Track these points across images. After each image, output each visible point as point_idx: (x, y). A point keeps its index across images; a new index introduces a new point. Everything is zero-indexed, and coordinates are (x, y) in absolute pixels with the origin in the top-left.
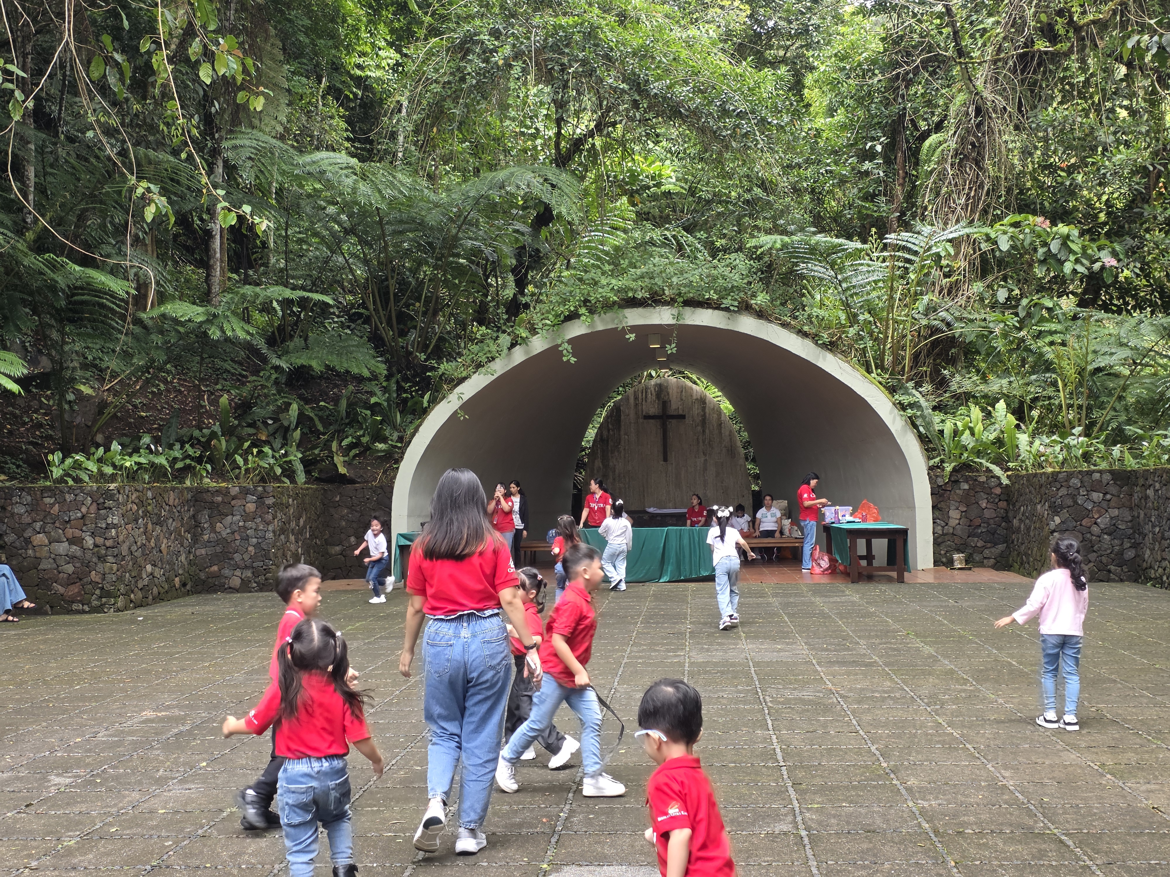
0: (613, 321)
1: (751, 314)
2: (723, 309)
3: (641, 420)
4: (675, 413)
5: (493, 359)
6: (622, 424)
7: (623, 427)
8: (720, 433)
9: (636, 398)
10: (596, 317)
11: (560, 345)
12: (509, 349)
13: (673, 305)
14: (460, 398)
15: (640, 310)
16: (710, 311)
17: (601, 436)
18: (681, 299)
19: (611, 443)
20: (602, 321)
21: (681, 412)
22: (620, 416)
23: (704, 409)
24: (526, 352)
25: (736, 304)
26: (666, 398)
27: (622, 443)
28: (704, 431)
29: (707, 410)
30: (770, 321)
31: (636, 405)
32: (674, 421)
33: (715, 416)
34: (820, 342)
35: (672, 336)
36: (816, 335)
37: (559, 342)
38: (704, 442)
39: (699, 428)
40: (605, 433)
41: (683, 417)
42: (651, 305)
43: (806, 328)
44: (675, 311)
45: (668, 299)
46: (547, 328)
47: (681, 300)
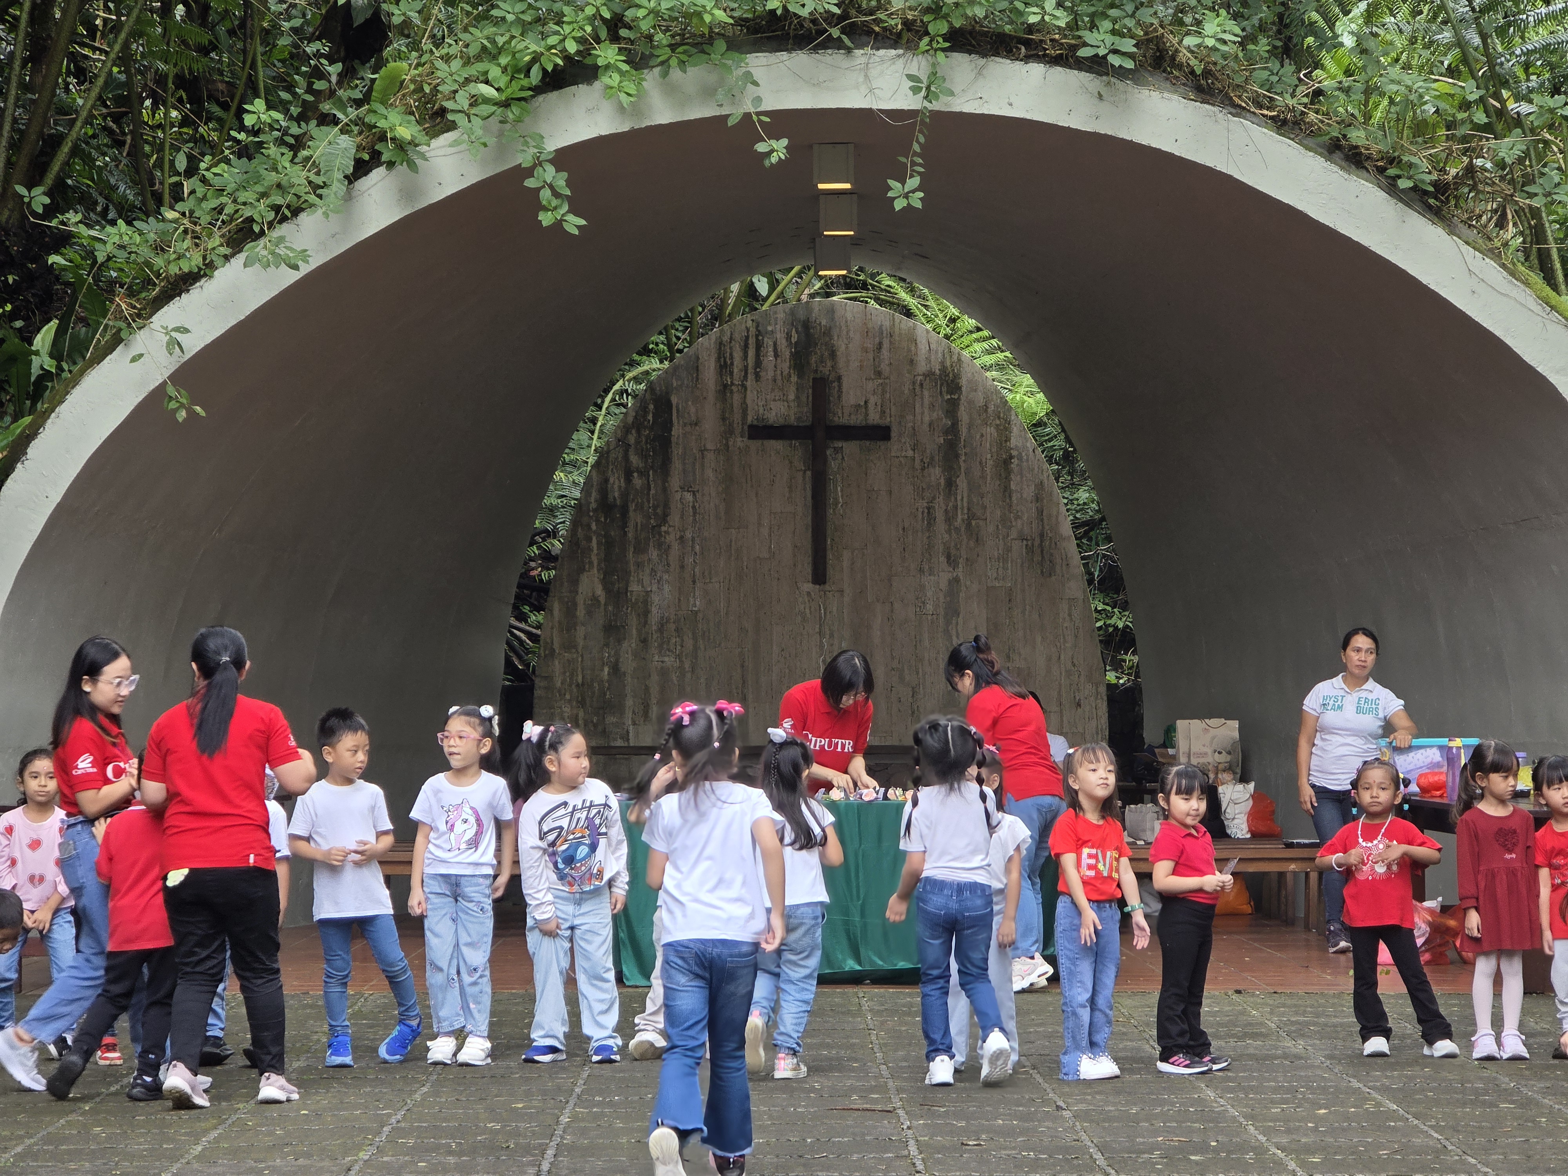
0: (708, 93)
1: (1173, 83)
2: (1081, 65)
3: (739, 442)
4: (856, 420)
5: (296, 212)
6: (676, 452)
7: (677, 465)
8: (1006, 490)
9: (724, 367)
10: (651, 78)
11: (529, 172)
12: (351, 179)
13: (911, 47)
14: (174, 344)
15: (800, 59)
16: (1036, 69)
17: (604, 492)
18: (942, 27)
19: (635, 518)
20: (671, 91)
21: (874, 418)
22: (668, 426)
23: (952, 408)
24: (407, 193)
25: (1128, 45)
26: (826, 370)
27: (674, 519)
28: (950, 484)
29: (963, 414)
30: (1239, 111)
31: (724, 390)
32: (850, 447)
33: (990, 431)
34: (1404, 184)
35: (906, 150)
36: (1392, 161)
37: (525, 159)
38: (949, 519)
39: (936, 474)
40: (616, 482)
41: (881, 433)
42: (838, 44)
43: (1357, 136)
44: (919, 65)
45: (895, 23)
46: (485, 109)
47: (940, 27)
